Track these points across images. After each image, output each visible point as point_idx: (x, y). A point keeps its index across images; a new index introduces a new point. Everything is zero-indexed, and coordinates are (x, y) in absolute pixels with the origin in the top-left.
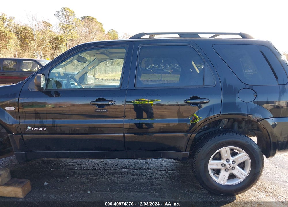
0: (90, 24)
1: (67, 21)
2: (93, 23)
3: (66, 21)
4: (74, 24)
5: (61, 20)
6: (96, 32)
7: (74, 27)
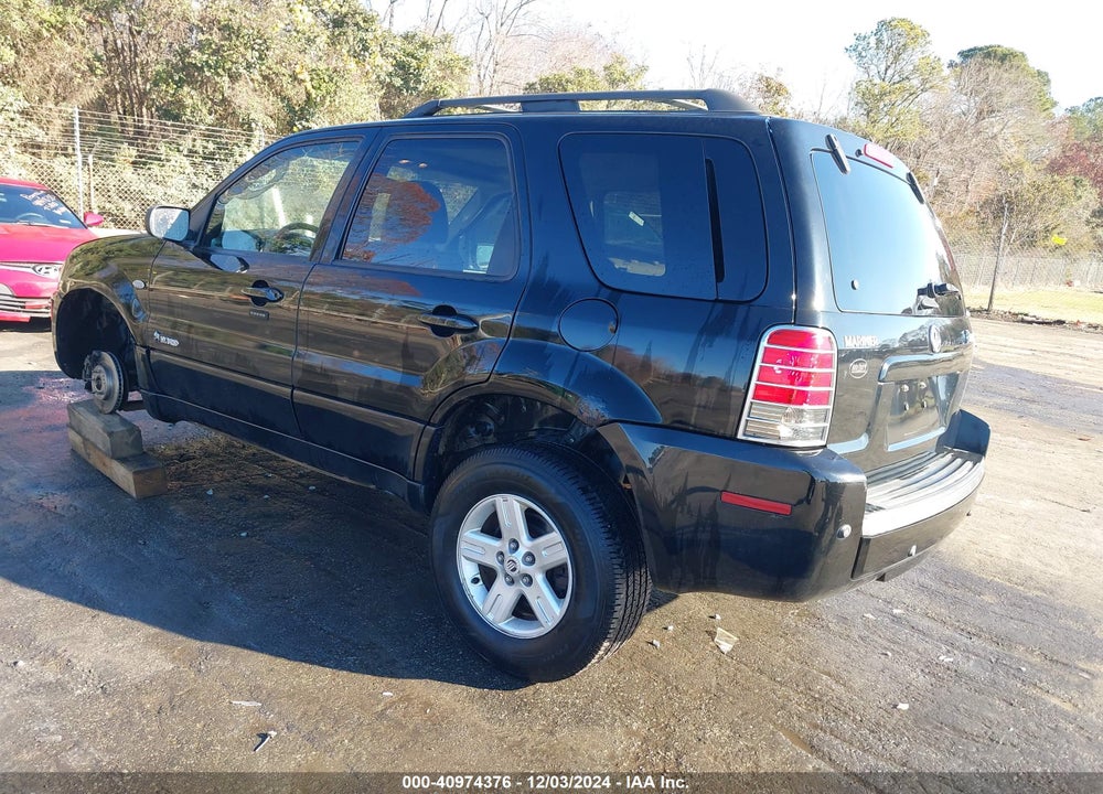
0: (990, 78)
1: (890, 72)
2: (1006, 75)
3: (886, 70)
4: (915, 82)
5: (867, 70)
6: (1010, 111)
7: (911, 94)
